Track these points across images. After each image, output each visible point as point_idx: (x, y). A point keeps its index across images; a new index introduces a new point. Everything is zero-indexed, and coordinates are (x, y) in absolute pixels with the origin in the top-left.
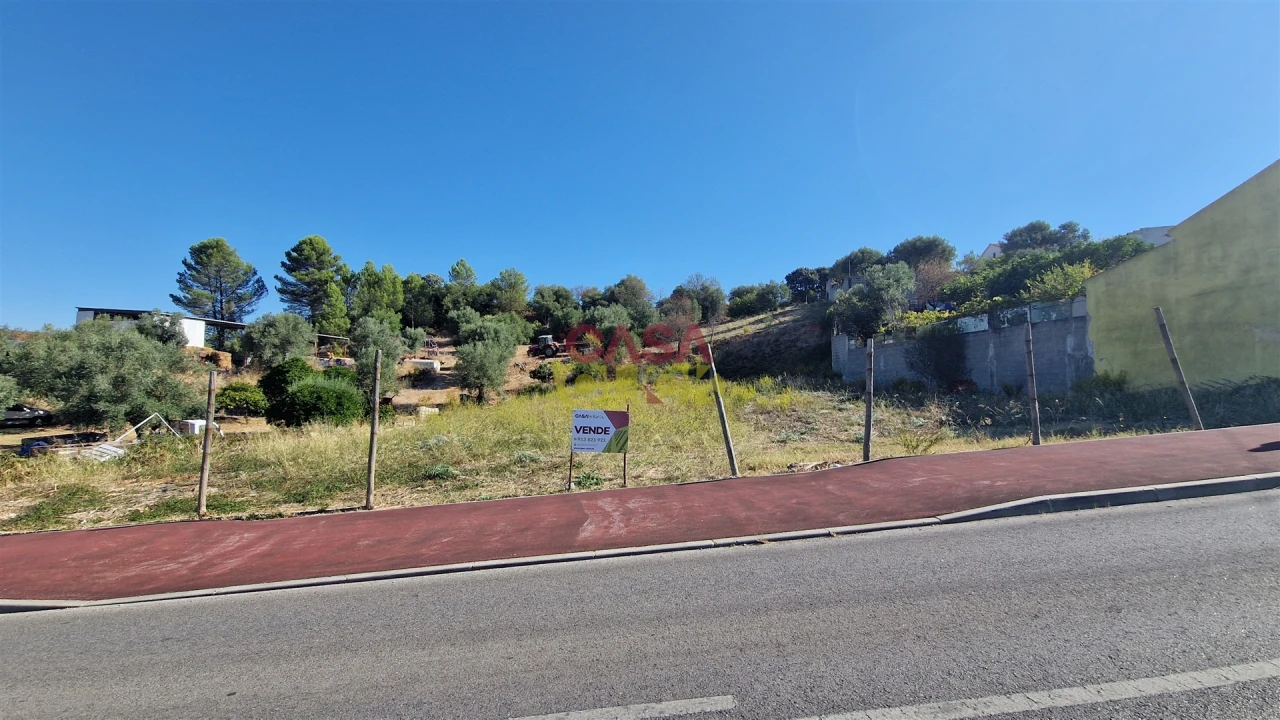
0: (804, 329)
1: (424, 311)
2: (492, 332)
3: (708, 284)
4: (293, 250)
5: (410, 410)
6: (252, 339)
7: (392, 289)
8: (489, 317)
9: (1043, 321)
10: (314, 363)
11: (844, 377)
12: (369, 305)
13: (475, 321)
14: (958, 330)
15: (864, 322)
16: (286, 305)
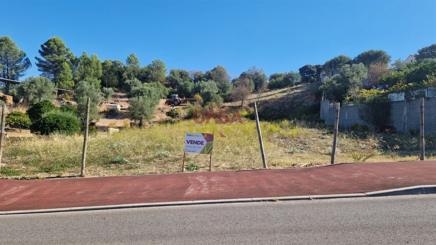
0: (307, 97)
1: (112, 79)
2: (148, 92)
3: (258, 71)
4: (45, 44)
5: (105, 129)
6: (23, 89)
7: (96, 67)
8: (146, 84)
9: (434, 97)
10: (55, 103)
11: (326, 122)
12: (84, 75)
13: (139, 85)
14: (388, 100)
15: (338, 94)
16: (41, 73)
